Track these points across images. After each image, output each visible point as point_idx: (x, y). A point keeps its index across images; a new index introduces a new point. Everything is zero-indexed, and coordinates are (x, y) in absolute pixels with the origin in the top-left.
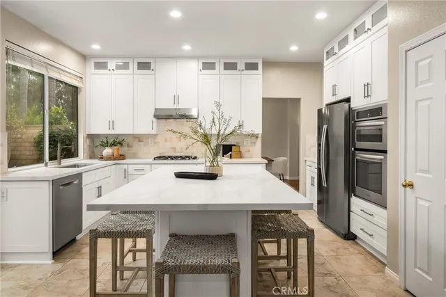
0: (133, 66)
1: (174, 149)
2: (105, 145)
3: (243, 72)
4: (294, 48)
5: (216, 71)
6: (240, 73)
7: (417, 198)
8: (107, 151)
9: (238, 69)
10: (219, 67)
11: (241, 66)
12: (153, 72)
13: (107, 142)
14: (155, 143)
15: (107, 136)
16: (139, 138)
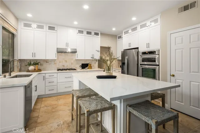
0: (46, 28)
1: (64, 66)
2: (30, 64)
3: (94, 36)
4: (114, 29)
5: (83, 34)
6: (92, 36)
7: (176, 79)
8: (31, 68)
9: (92, 34)
10: (85, 33)
11: (93, 33)
12: (56, 32)
13: (31, 63)
14: (55, 63)
15: (30, 60)
16: (46, 61)
